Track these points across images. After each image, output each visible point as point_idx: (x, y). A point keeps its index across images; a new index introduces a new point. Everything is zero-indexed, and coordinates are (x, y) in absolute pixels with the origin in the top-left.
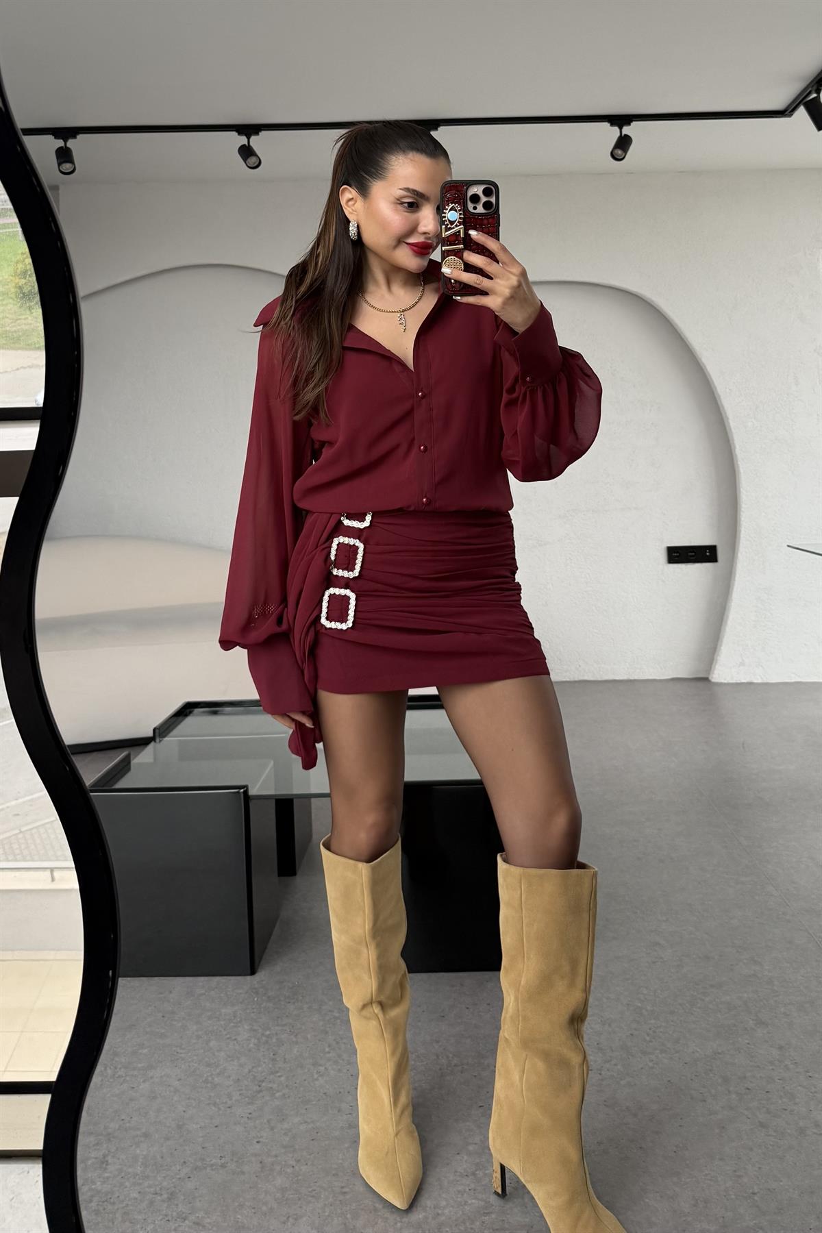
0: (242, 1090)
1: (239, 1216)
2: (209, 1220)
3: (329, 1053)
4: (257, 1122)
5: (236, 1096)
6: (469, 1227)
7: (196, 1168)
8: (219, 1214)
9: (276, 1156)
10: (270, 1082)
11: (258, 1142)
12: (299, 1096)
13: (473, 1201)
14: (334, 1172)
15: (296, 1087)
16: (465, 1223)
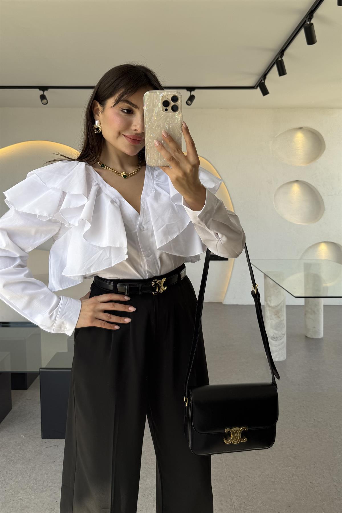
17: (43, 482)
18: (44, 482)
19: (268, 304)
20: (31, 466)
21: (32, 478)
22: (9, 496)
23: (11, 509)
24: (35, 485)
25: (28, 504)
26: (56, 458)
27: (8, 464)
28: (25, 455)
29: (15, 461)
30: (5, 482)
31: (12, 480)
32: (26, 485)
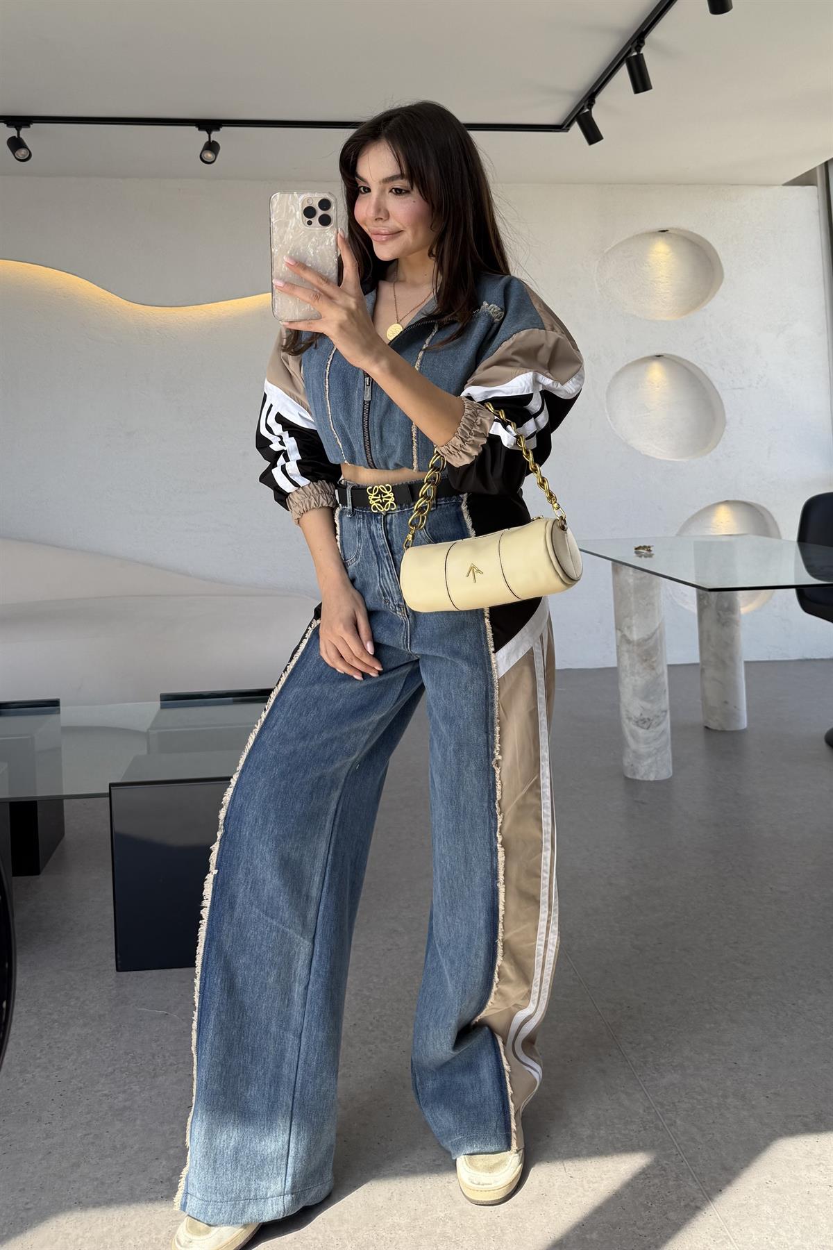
17: (151, 1057)
19: (624, 636)
20: (109, 1029)
21: (121, 1052)
23: (88, 1116)
24: (135, 1065)
25: (128, 1104)
27: (47, 1030)
28: (86, 1007)
29: (64, 1022)
30: (53, 1066)
31: (68, 1059)
32: (108, 1067)
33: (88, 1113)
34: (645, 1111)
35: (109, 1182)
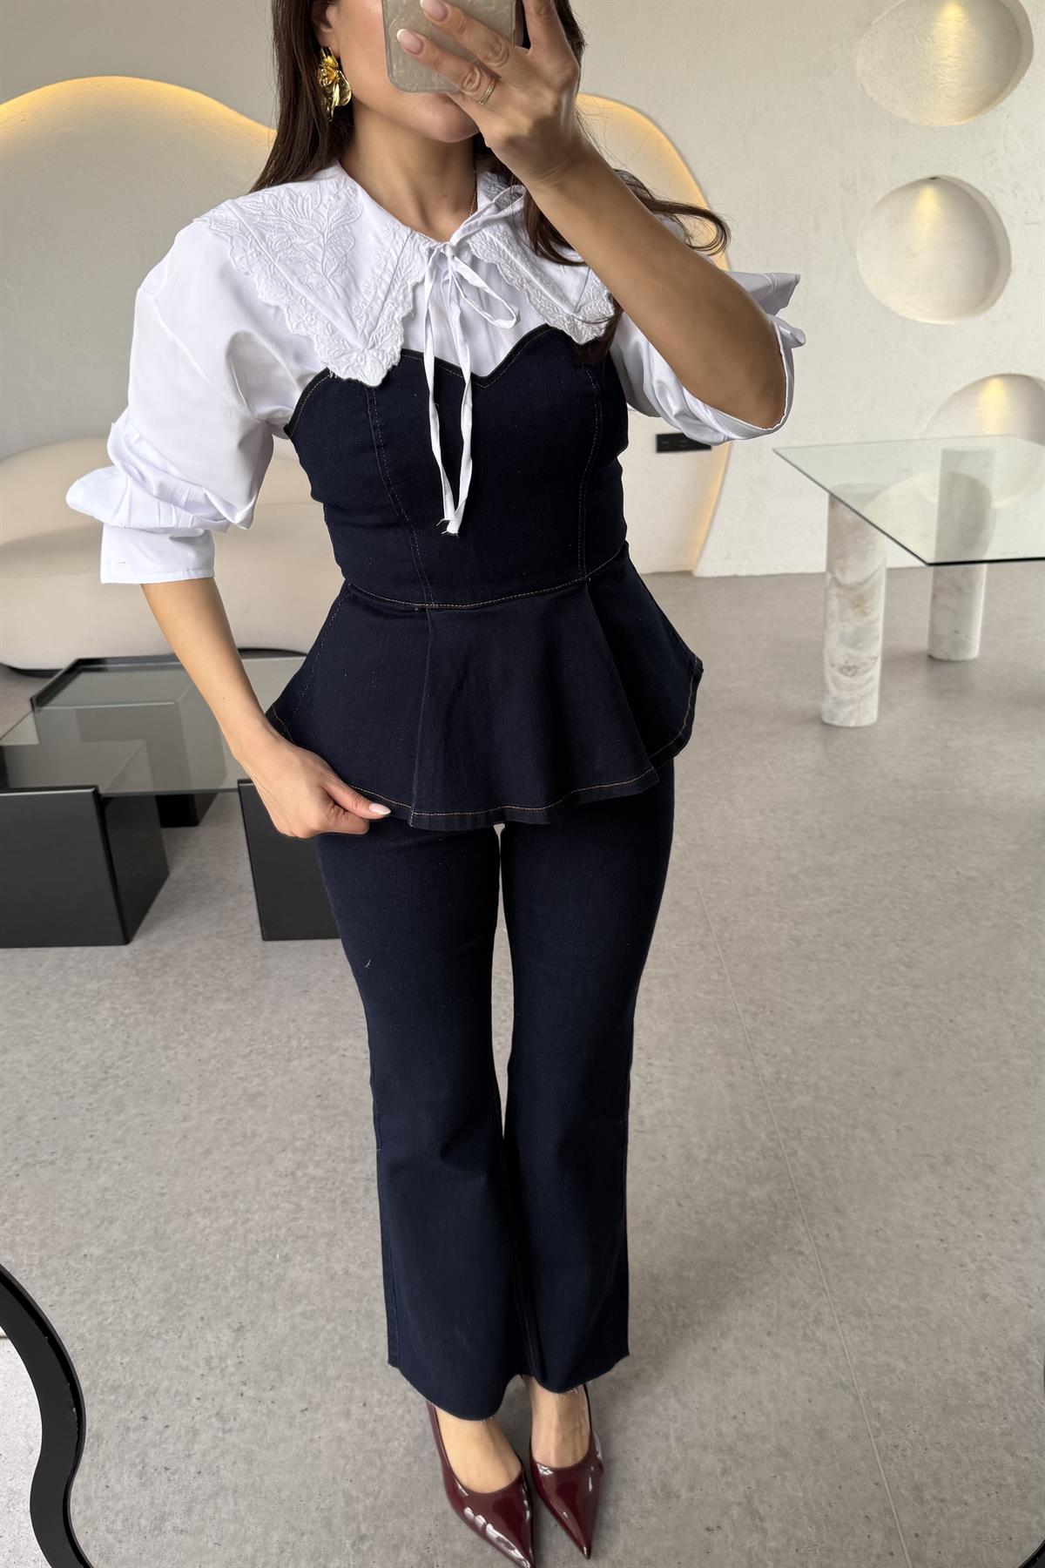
0: (87, 1077)
1: (56, 1219)
2: (26, 1223)
3: (183, 1034)
4: (96, 1113)
5: (80, 1085)
6: (274, 1232)
7: (27, 1165)
8: (38, 1216)
9: (105, 1152)
10: (117, 1068)
11: (91, 1136)
12: (143, 1084)
13: (286, 1205)
14: (158, 1170)
15: (142, 1075)
16: (270, 1229)
17: (287, 1039)
18: (289, 1037)
20: (249, 1006)
21: (260, 1031)
22: (212, 1073)
23: (224, 1100)
24: (270, 1047)
25: (261, 1089)
26: (308, 984)
27: (192, 1003)
28: (231, 980)
29: (209, 994)
31: (208, 1035)
32: (246, 1047)
33: (224, 1096)
34: (767, 1136)
35: (237, 1171)
